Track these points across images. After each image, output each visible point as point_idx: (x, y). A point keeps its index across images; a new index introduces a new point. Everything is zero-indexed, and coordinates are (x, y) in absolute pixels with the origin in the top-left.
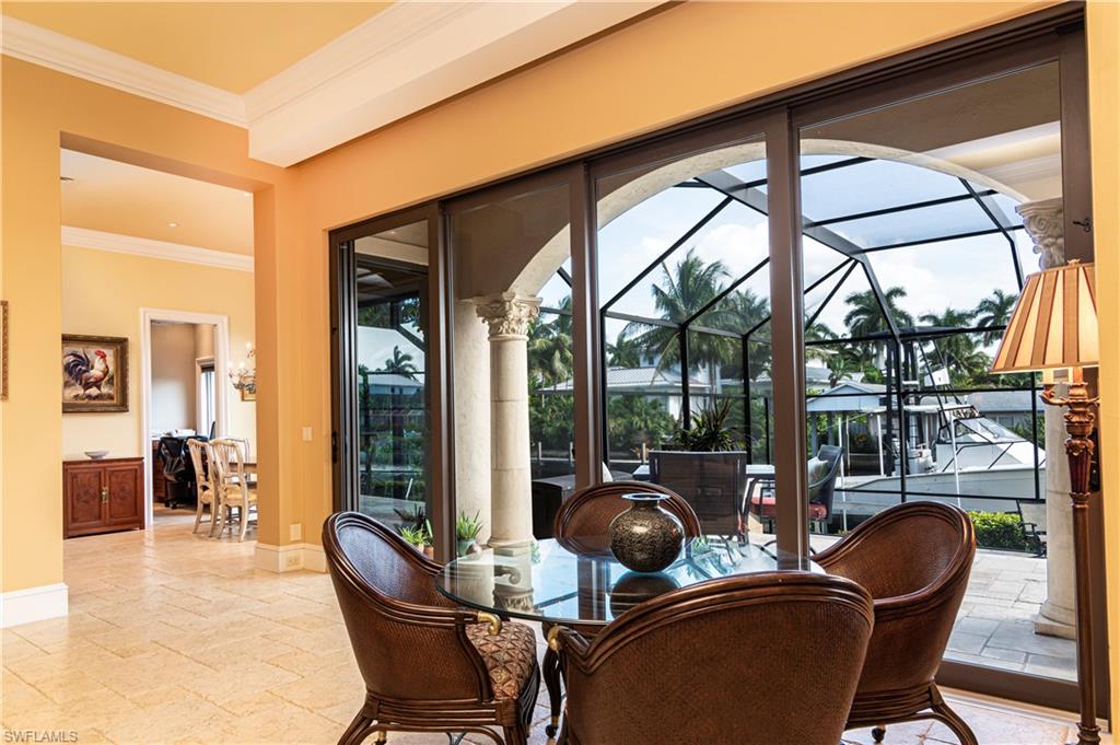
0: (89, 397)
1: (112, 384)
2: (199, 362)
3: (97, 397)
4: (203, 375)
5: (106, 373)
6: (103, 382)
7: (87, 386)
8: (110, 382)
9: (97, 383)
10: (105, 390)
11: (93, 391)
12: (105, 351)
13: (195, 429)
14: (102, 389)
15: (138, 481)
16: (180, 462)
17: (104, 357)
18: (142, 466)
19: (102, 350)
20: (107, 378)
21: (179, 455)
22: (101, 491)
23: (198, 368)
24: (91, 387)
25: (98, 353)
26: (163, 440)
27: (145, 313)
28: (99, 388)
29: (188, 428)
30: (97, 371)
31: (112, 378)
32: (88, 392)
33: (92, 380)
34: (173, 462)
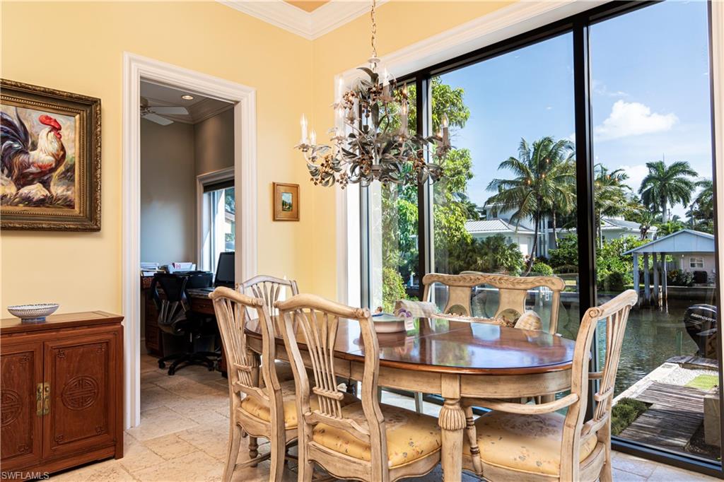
0: (28, 201)
1: (72, 180)
2: (201, 179)
3: (41, 202)
4: (205, 196)
5: (60, 158)
6: (55, 175)
7: (23, 179)
8: (68, 175)
9: (43, 176)
10: (58, 190)
11: (36, 190)
12: (61, 119)
13: (195, 262)
14: (53, 189)
15: (112, 364)
16: (180, 307)
17: (56, 129)
18: (121, 331)
19: (53, 116)
20: (62, 169)
21: (179, 298)
22: (33, 391)
23: (200, 188)
24: (31, 183)
25: (45, 121)
26: (158, 276)
27: (131, 60)
28: (46, 184)
29: (187, 260)
30: (43, 152)
31: (71, 169)
32: (25, 190)
33: (33, 169)
34: (170, 307)
